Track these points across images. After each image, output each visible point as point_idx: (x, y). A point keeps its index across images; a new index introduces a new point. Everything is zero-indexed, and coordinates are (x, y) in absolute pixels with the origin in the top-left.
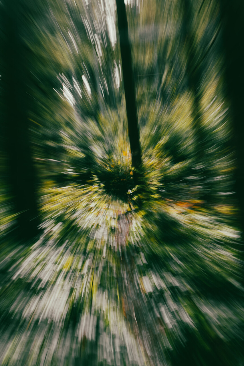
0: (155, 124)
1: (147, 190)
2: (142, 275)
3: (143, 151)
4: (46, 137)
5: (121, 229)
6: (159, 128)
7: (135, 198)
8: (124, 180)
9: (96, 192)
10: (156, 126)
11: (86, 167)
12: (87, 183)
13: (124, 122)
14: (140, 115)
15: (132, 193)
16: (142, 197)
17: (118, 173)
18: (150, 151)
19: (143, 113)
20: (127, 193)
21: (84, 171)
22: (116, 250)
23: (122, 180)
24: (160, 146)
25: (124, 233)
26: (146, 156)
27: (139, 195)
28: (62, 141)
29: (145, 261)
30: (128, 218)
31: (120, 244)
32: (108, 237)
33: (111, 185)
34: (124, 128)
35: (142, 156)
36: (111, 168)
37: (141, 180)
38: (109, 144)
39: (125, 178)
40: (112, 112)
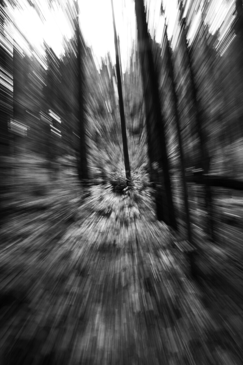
17: (119, 182)
28: (88, 164)
36: (116, 179)
37: (129, 184)
38: (114, 166)
39: (123, 185)
40: (116, 147)
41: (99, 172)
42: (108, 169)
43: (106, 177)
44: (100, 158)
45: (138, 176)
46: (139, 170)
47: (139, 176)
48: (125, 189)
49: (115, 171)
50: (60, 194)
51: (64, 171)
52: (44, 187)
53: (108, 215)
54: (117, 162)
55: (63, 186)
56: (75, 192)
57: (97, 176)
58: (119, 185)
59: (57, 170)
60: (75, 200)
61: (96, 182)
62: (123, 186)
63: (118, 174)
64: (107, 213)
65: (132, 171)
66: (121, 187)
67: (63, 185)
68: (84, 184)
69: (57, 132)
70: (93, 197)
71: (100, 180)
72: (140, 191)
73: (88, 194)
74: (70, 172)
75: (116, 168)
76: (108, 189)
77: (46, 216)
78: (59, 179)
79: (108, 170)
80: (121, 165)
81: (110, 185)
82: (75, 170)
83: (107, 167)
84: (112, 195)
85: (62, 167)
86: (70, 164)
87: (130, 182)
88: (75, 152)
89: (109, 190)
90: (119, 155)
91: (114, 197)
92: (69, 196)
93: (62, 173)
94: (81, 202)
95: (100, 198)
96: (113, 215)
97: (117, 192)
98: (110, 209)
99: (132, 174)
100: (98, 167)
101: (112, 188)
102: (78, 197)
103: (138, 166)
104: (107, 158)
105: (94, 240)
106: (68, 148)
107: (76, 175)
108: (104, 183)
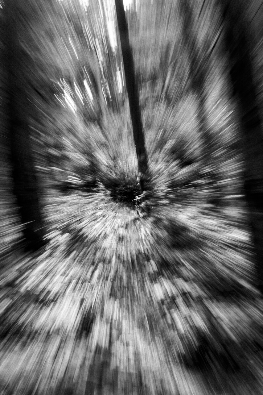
0: (160, 127)
1: (155, 196)
2: (153, 282)
3: (149, 156)
4: (48, 145)
5: (130, 237)
6: (165, 131)
7: (142, 205)
8: (131, 186)
9: (102, 200)
10: (162, 130)
11: (91, 174)
12: (92, 191)
13: (128, 128)
14: (144, 119)
15: (140, 200)
16: (149, 203)
17: (124, 179)
18: (156, 155)
19: (148, 117)
20: (134, 199)
21: (89, 178)
22: (125, 259)
23: (128, 186)
24: (166, 150)
25: (132, 241)
26: (152, 161)
27: (147, 201)
28: (64, 148)
29: (155, 269)
30: (137, 225)
31: (129, 253)
32: (117, 246)
33: (118, 192)
34: (129, 133)
35: (148, 162)
36: (117, 174)
39: (132, 184)
40: (115, 117)
41: (87, 163)
42: (102, 158)
43: (99, 170)
46: (160, 155)
49: (114, 159)
58: (124, 186)
62: (132, 188)
66: (127, 189)
75: (118, 153)
83: (100, 152)
97: (121, 200)
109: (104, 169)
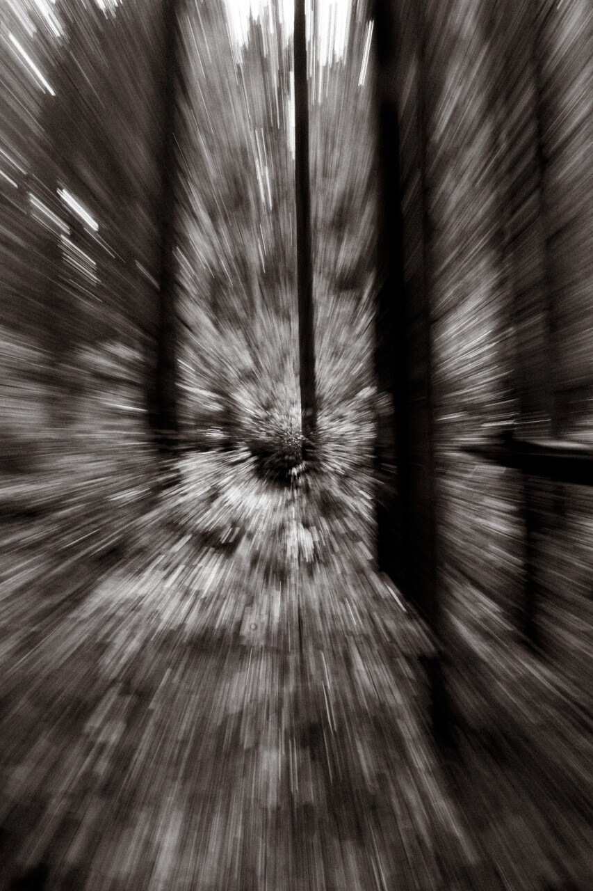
7: (300, 481)
8: (291, 458)
15: (297, 474)
17: (281, 445)
27: (307, 476)
28: (180, 378)
33: (267, 464)
36: (268, 435)
37: (311, 455)
38: (267, 390)
39: (292, 455)
40: (279, 326)
41: (216, 407)
42: (246, 400)
43: (239, 425)
44: (221, 359)
45: (342, 430)
46: (349, 410)
47: (347, 427)
48: (295, 471)
49: (267, 407)
50: (83, 472)
51: (100, 395)
52: (31, 446)
53: (228, 549)
54: (278, 379)
55: (93, 447)
56: (131, 468)
57: (206, 420)
58: (278, 456)
59: (76, 389)
60: (130, 495)
61: (201, 441)
62: (292, 461)
63: (276, 415)
64: (227, 544)
65: (326, 413)
66: (284, 461)
67: (93, 443)
68: (164, 446)
69: (84, 263)
70: (185, 489)
71: (216, 434)
72: (344, 478)
73: (174, 478)
74: (122, 401)
75: (274, 398)
76: (241, 465)
77: (36, 537)
78: (82, 421)
79: (246, 404)
80: (290, 389)
81: (247, 454)
82: (137, 394)
83: (244, 392)
84: (255, 484)
85: (94, 380)
86: (122, 372)
87: (313, 448)
88: (142, 334)
89: (245, 469)
90: (285, 355)
91: (258, 493)
92: (111, 479)
93: (91, 402)
94: (148, 503)
95: (213, 493)
96: (244, 550)
97: (271, 479)
98: (238, 529)
99: (323, 421)
100: (214, 391)
101: (255, 462)
102: (139, 487)
103: (349, 396)
104: (248, 361)
105: (179, 620)
106: (118, 318)
107: (140, 412)
108: (228, 446)
109: (246, 421)
